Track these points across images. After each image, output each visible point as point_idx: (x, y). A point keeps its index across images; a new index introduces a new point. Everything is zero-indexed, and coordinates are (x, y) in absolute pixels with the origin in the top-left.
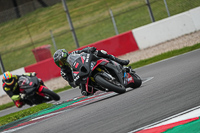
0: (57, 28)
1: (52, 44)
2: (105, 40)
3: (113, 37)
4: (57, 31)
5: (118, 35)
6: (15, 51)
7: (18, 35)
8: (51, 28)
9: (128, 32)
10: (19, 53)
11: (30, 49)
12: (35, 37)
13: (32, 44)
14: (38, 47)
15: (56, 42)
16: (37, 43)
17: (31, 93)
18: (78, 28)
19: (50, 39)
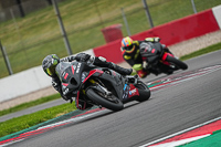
0: (129, 5)
1: (123, 23)
2: (181, 18)
3: (191, 15)
4: (129, 9)
5: (196, 13)
6: (83, 30)
7: (86, 13)
8: (122, 6)
9: (207, 10)
10: (87, 33)
11: (99, 28)
12: (105, 16)
13: (101, 23)
14: (108, 26)
15: (129, 20)
16: (107, 22)
17: (154, 61)
18: (153, 6)
19: (121, 17)
